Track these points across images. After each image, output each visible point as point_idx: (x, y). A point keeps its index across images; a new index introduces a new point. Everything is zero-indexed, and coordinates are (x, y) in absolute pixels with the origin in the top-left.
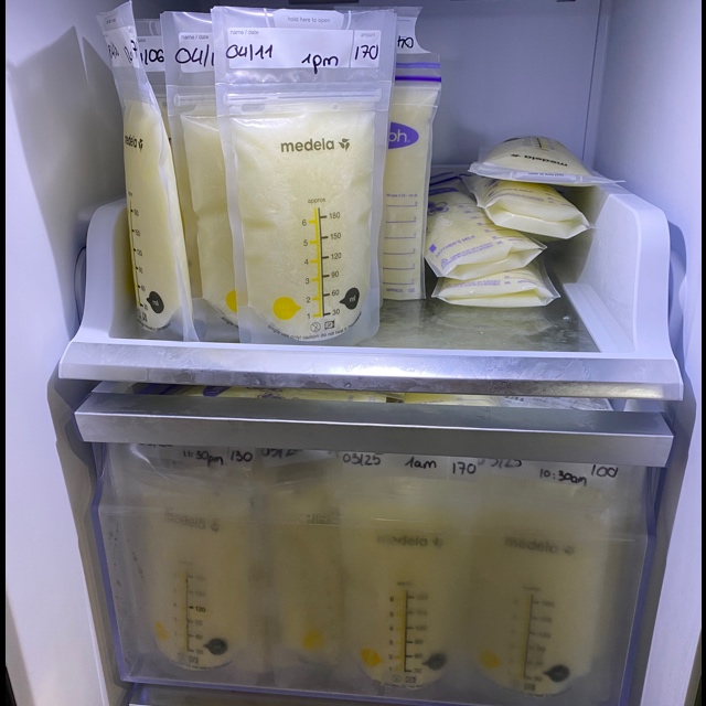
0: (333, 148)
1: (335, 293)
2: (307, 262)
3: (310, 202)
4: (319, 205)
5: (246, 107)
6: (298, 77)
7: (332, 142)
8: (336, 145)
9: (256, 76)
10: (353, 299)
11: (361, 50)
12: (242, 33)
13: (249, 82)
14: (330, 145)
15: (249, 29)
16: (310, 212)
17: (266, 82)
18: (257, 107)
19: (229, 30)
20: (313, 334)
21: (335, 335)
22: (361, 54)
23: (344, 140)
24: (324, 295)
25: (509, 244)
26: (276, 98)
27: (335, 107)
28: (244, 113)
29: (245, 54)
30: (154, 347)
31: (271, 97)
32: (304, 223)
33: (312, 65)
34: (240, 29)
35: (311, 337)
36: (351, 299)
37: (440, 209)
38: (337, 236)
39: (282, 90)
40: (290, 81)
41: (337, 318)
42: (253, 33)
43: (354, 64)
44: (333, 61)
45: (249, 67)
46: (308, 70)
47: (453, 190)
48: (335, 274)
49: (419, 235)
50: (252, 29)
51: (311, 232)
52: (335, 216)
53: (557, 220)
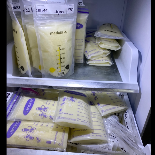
0: (63, 33)
1: (64, 66)
2: (57, 60)
3: (57, 46)
4: (60, 47)
5: (41, 24)
6: (54, 16)
7: (62, 32)
8: (64, 32)
9: (44, 16)
10: (68, 67)
11: (69, 9)
12: (40, 6)
13: (42, 18)
14: (62, 33)
15: (41, 5)
16: (58, 49)
17: (46, 18)
18: (44, 24)
19: (36, 5)
20: (59, 75)
21: (64, 75)
22: (69, 10)
23: (65, 31)
24: (61, 67)
25: (103, 51)
26: (49, 21)
27: (63, 23)
28: (41, 25)
29: (41, 11)
30: (22, 79)
31: (47, 21)
32: (56, 51)
33: (57, 13)
34: (39, 5)
35: (58, 76)
36: (67, 67)
37: (88, 42)
38: (64, 53)
39: (50, 19)
40: (52, 17)
41: (64, 72)
42: (42, 6)
43: (68, 13)
44: (62, 12)
45: (42, 14)
46: (56, 14)
47: (91, 36)
48: (64, 62)
49: (83, 49)
50: (42, 5)
51: (58, 53)
52: (63, 49)
53: (114, 47)
